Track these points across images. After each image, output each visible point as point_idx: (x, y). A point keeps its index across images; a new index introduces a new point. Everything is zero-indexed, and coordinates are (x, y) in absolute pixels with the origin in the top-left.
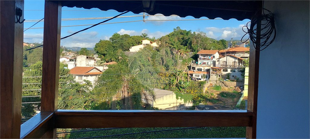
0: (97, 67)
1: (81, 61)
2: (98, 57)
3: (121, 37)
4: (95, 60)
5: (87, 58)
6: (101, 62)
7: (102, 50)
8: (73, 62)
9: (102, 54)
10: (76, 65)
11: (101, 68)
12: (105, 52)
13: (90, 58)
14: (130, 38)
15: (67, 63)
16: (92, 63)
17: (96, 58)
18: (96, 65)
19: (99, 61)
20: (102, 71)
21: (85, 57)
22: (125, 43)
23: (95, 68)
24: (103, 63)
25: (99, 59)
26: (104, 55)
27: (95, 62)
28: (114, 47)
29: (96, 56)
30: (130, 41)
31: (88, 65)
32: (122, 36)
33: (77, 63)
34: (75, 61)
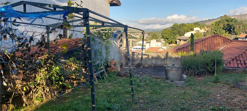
0: (163, 47)
1: (153, 44)
2: (163, 41)
3: (178, 26)
4: (162, 42)
5: (157, 41)
6: (165, 44)
7: (166, 36)
8: (148, 44)
9: (166, 38)
10: (150, 46)
11: (165, 48)
12: (168, 37)
13: (158, 41)
14: (186, 26)
15: (145, 44)
16: (159, 44)
17: (162, 41)
18: (162, 45)
19: (164, 43)
20: (166, 50)
21: (156, 40)
22: (182, 30)
23: (162, 48)
24: (167, 44)
25: (164, 42)
26: (167, 39)
27: (161, 44)
28: (174, 33)
29: (162, 40)
30: (185, 28)
31: (157, 45)
32: (180, 25)
33: (151, 44)
34: (150, 43)
